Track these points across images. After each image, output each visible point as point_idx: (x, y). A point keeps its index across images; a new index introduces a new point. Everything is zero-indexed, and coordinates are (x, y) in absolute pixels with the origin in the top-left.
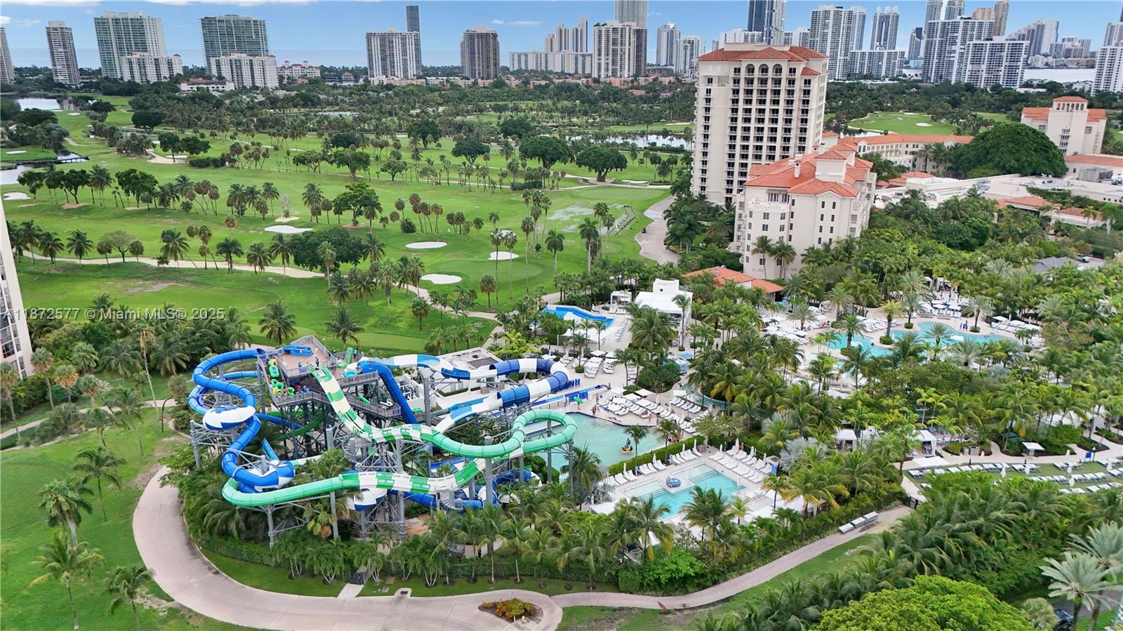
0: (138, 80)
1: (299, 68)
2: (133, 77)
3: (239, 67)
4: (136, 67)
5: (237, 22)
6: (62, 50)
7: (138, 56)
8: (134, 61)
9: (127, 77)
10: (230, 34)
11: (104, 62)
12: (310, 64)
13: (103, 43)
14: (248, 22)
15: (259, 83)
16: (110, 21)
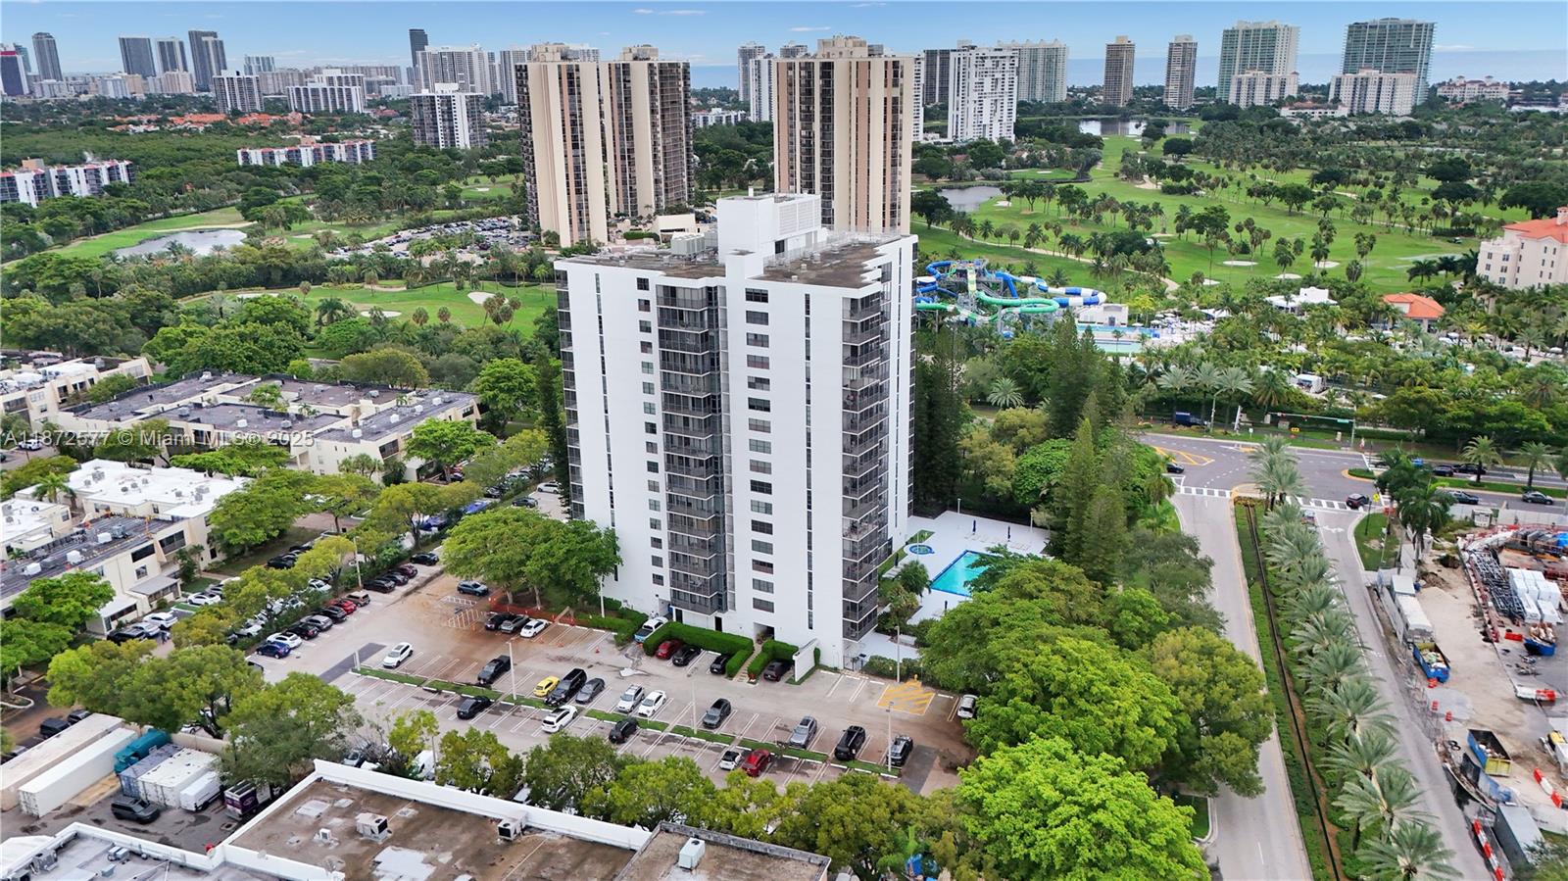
0: (1243, 105)
1: (1476, 86)
2: (1238, 100)
3: (1364, 87)
4: (1244, 88)
5: (1393, 28)
6: (1179, 68)
7: (1250, 75)
8: (1244, 81)
9: (1232, 100)
10: (1381, 43)
11: (1222, 81)
12: (1495, 80)
13: (1227, 59)
14: (1409, 26)
15: (1384, 108)
16: (1240, 34)
